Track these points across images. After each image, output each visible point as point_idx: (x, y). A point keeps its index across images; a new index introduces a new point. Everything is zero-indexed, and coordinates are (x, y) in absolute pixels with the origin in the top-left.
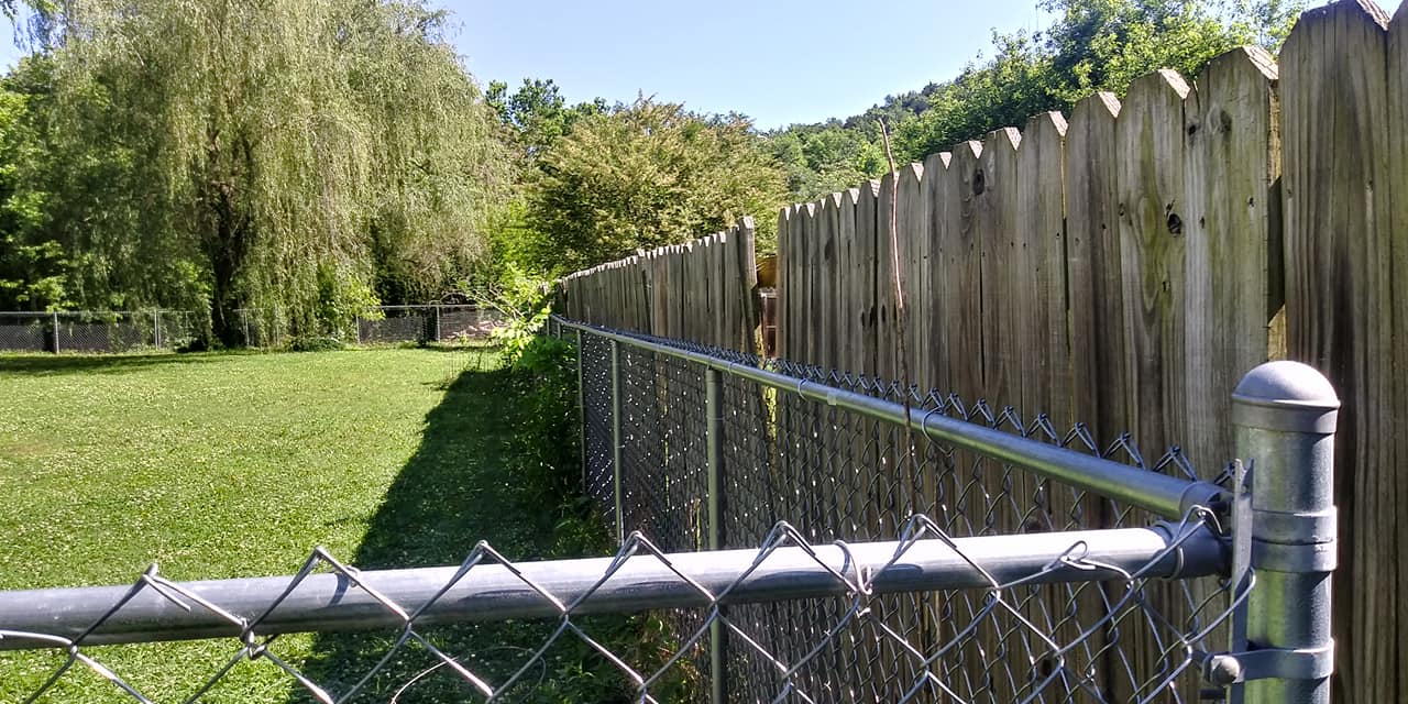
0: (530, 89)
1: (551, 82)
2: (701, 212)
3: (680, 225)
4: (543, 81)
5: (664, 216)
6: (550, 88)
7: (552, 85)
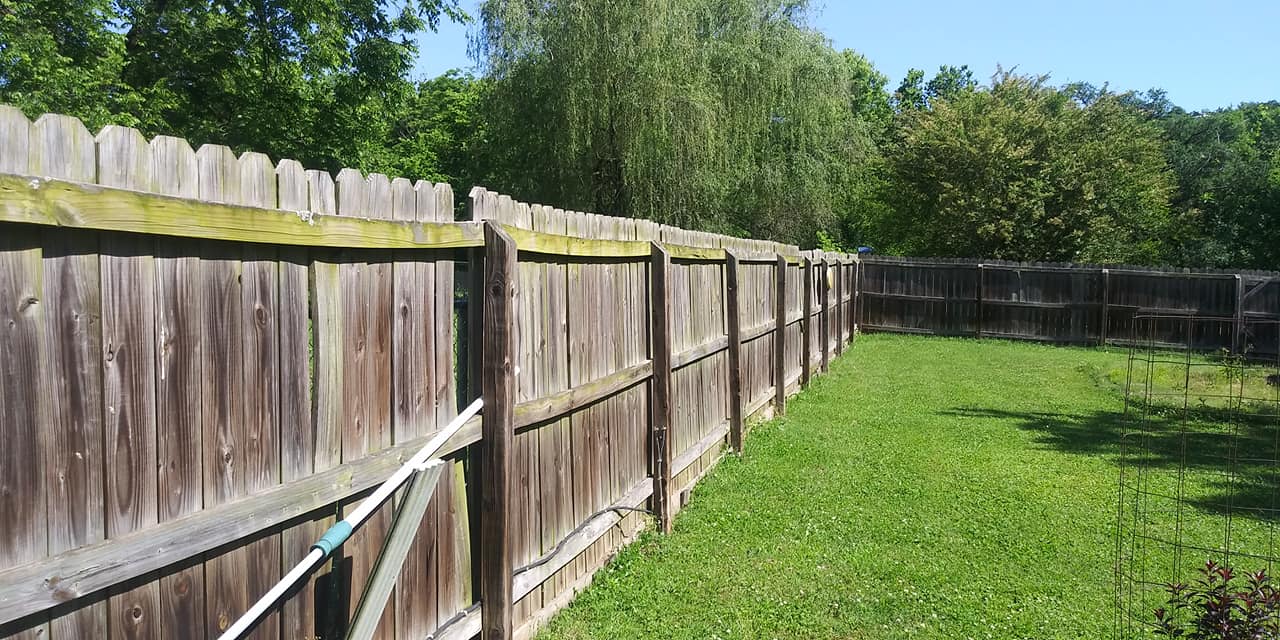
0: (945, 75)
1: (966, 67)
2: (1057, 186)
3: (1030, 197)
4: (958, 68)
5: (1015, 187)
6: (964, 73)
7: (966, 71)
